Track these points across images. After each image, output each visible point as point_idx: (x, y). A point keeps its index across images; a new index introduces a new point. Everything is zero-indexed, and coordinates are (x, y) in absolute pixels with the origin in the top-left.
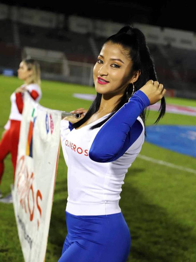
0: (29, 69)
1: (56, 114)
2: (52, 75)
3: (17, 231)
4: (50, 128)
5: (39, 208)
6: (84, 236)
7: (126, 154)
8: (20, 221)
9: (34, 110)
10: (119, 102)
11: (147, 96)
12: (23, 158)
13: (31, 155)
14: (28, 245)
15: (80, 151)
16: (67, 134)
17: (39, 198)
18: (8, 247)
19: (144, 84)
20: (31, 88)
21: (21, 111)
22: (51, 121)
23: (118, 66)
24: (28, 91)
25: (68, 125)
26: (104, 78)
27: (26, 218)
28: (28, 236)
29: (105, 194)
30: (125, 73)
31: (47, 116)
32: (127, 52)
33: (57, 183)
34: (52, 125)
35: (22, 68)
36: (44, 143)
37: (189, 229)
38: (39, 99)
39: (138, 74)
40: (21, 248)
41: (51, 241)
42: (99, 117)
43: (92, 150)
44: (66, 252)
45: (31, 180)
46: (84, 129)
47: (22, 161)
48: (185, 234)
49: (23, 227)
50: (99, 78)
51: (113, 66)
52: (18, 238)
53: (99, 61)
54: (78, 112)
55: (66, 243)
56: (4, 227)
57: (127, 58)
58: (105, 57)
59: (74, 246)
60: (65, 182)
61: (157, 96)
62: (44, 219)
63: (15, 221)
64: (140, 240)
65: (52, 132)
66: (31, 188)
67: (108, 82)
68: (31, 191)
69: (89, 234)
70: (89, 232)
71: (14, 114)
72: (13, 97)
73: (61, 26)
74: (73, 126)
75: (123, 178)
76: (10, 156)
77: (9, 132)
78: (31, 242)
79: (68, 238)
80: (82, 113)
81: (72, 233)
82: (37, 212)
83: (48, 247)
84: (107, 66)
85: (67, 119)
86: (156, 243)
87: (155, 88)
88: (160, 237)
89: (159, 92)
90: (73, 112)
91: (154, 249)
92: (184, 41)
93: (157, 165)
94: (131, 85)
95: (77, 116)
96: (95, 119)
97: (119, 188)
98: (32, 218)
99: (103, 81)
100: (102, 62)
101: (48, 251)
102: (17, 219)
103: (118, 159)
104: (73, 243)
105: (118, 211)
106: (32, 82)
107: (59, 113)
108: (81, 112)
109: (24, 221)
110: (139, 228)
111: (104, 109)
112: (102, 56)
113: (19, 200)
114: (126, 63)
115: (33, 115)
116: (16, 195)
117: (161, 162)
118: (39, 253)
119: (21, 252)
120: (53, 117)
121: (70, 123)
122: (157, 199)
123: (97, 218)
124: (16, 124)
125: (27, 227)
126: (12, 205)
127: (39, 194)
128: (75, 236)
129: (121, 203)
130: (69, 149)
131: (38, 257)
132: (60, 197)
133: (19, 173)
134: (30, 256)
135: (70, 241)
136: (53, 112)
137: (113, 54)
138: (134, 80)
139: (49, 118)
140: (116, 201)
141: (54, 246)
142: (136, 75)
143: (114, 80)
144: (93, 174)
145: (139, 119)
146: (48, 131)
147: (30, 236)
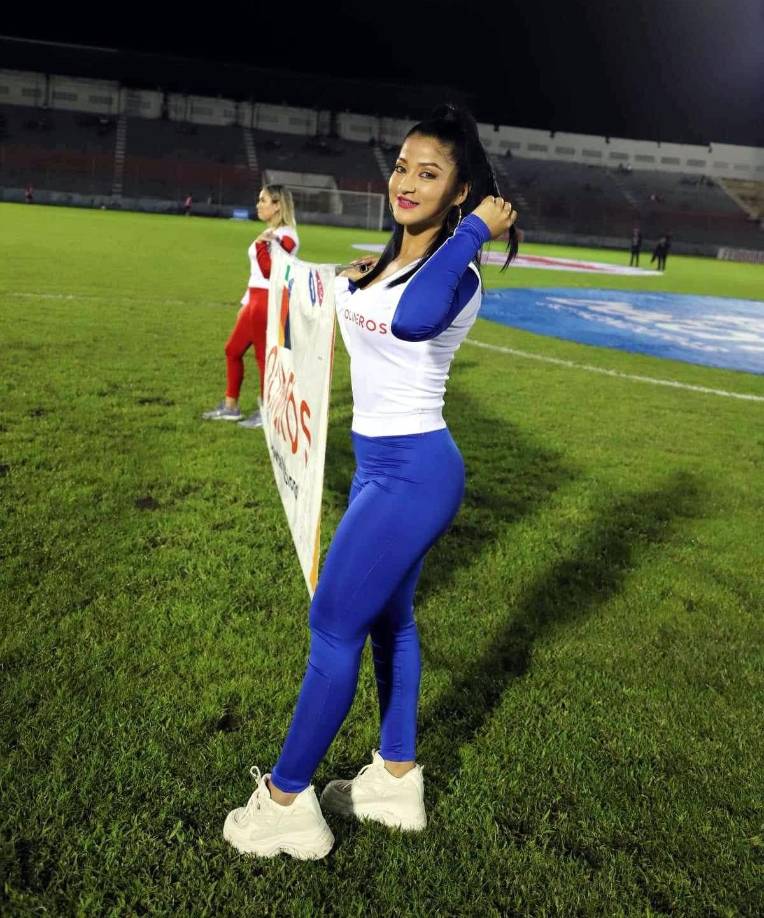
0: (275, 202)
1: (326, 270)
2: (314, 216)
3: (272, 473)
4: (316, 295)
5: (306, 430)
6: (387, 471)
7: (453, 326)
8: (276, 455)
9: (289, 268)
10: (434, 240)
11: (486, 222)
12: (275, 351)
13: (288, 345)
14: (292, 494)
15: (371, 326)
16: (346, 301)
17: (305, 414)
18: (257, 499)
19: (477, 203)
20: (281, 232)
21: (267, 274)
22: (319, 284)
23: (432, 176)
24: (278, 239)
25: (347, 284)
26: (408, 196)
27: (284, 448)
28: (290, 479)
29: (417, 398)
30: (446, 187)
31: (311, 276)
32: (447, 150)
33: (332, 392)
34: (321, 290)
35: (263, 201)
36: (308, 322)
37: (557, 456)
38: (296, 250)
39: (466, 189)
40: (279, 498)
41: (328, 486)
42: (401, 266)
43: (395, 321)
44: (357, 501)
45: (291, 385)
46: (377, 287)
47: (273, 356)
48: (551, 464)
49: (282, 465)
50: (400, 199)
51: (424, 175)
52: (274, 482)
53: (399, 169)
54: (363, 262)
55: (354, 483)
56: (248, 467)
57: (447, 162)
58: (409, 162)
59: (369, 488)
60: (348, 388)
61: (501, 222)
62: (315, 449)
63: (268, 457)
64: (476, 477)
65: (321, 301)
66: (292, 398)
67: (417, 204)
68: (291, 402)
69: (396, 466)
70: (395, 463)
71: (256, 280)
72: (252, 251)
73: (326, 131)
74: (356, 285)
75: (447, 369)
76: (251, 350)
77: (248, 307)
78: (295, 488)
79: (358, 477)
80: (369, 264)
81: (364, 466)
82: (302, 437)
83: (323, 495)
84: (413, 176)
85: (344, 276)
86: (502, 481)
87: (499, 210)
88: (510, 471)
89: (505, 215)
90: (355, 262)
91: (501, 491)
92: (533, 147)
93: (500, 354)
94: (456, 208)
95: (363, 268)
96: (394, 271)
97: (440, 387)
98: (294, 449)
99: (407, 203)
100: (404, 170)
101: (324, 502)
102: (271, 453)
103: (438, 337)
104: (366, 483)
105: (442, 425)
106: (283, 223)
107: (331, 268)
108: (368, 262)
109: (281, 454)
110: (476, 458)
111: (409, 252)
112: (403, 160)
113: (272, 420)
114: (447, 170)
115: (287, 278)
116: (268, 414)
117: (504, 350)
118: (311, 505)
119: (281, 505)
120: (322, 276)
121: (350, 281)
122: (502, 411)
123: (405, 439)
124: (260, 295)
125: (288, 464)
126: (261, 430)
127: (305, 407)
128: (369, 470)
129: (446, 413)
130: (352, 324)
131: (310, 511)
132: (339, 414)
133: (271, 376)
134: (296, 512)
135: (363, 481)
136: (320, 267)
137: (423, 155)
138: (460, 200)
139: (314, 278)
140: (438, 408)
141: (334, 493)
142: (463, 192)
143: (427, 199)
144: (396, 364)
145: (472, 265)
146: (313, 301)
147: (294, 478)
